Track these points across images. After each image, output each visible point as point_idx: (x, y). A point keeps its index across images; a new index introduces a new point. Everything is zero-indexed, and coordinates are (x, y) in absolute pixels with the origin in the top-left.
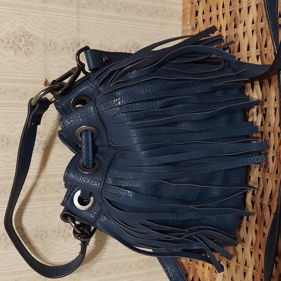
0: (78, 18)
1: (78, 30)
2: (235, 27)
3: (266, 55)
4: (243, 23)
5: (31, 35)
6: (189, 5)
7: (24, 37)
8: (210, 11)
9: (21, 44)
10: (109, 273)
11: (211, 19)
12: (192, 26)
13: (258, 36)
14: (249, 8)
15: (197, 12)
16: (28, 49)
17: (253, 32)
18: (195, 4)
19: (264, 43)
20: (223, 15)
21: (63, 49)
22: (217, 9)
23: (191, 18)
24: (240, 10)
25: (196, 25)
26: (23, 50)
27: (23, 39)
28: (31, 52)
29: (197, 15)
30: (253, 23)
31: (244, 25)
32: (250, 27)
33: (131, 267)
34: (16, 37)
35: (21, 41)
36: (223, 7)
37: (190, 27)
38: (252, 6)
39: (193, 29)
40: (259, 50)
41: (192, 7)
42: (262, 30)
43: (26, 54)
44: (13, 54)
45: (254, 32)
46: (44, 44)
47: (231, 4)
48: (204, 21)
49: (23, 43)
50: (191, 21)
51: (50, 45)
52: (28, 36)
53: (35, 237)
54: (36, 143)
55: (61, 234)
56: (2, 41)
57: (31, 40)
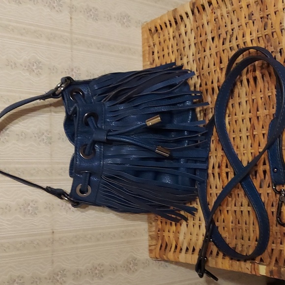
0: (72, 51)
1: (72, 60)
2: (181, 59)
3: (203, 75)
4: (186, 56)
6: (147, 48)
8: (163, 51)
9: (34, 68)
10: (98, 240)
11: (164, 56)
12: (150, 62)
13: (197, 64)
14: (189, 46)
15: (153, 52)
16: (39, 71)
17: (193, 61)
18: (151, 47)
19: (201, 67)
20: (172, 52)
22: (168, 49)
23: (149, 57)
24: (184, 48)
25: (153, 61)
26: (35, 72)
27: (35, 64)
28: (40, 74)
29: (153, 54)
30: (193, 55)
31: (187, 57)
32: (191, 58)
33: (114, 236)
34: (30, 63)
35: (33, 66)
36: (172, 47)
37: (149, 63)
38: (192, 45)
39: (151, 64)
40: (198, 72)
41: (149, 49)
42: (199, 59)
43: (38, 75)
44: (28, 74)
45: (195, 61)
46: (49, 69)
47: (177, 45)
48: (159, 58)
49: (35, 67)
50: (149, 59)
51: (53, 70)
52: (38, 63)
53: (45, 208)
54: (45, 138)
55: (63, 208)
56: (21, 65)
57: (40, 65)
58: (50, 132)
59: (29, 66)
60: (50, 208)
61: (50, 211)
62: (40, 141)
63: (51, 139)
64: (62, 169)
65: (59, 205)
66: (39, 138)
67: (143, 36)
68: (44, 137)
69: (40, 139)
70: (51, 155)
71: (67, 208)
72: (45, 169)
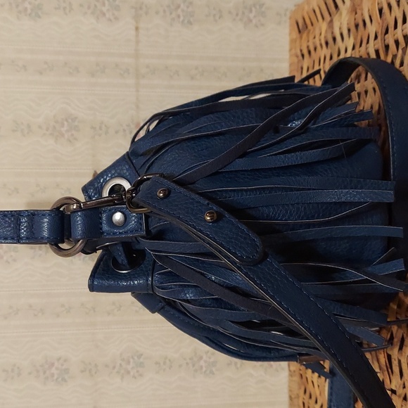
0: (137, 91)
1: (138, 107)
5: (76, 118)
7: (67, 121)
9: (64, 130)
16: (72, 135)
21: (117, 132)
26: (66, 136)
27: (65, 123)
28: (76, 139)
34: (57, 122)
35: (63, 126)
43: (70, 141)
44: (53, 143)
46: (93, 128)
49: (65, 128)
52: (72, 119)
53: (82, 371)
55: (116, 370)
56: (40, 127)
57: (76, 123)
59: (54, 127)
60: (90, 370)
61: (92, 376)
65: (107, 366)
71: (123, 372)
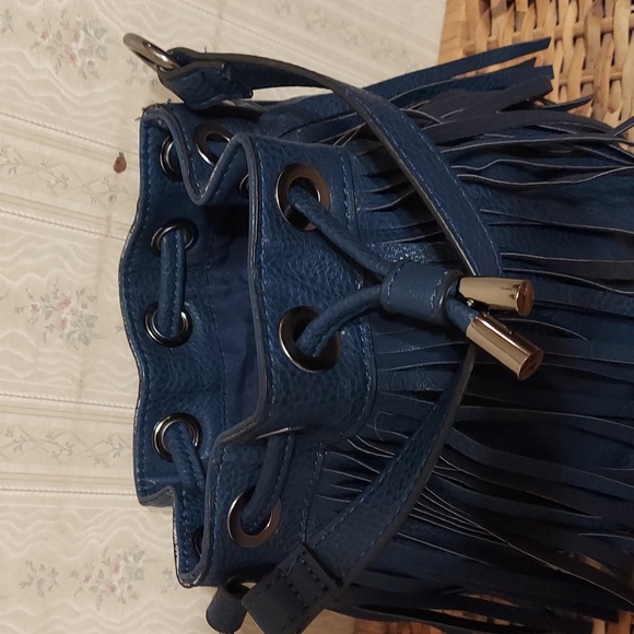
5: (104, 31)
7: (85, 30)
9: (76, 47)
16: (91, 63)
26: (79, 63)
27: (82, 33)
28: (95, 74)
34: (66, 26)
35: (76, 38)
44: (51, 68)
46: (131, 62)
49: (80, 45)
52: (96, 31)
53: (24, 584)
54: (69, 318)
55: (90, 584)
56: (30, 25)
57: (102, 42)
58: (93, 298)
59: (59, 35)
60: (40, 582)
61: (42, 595)
62: (50, 328)
63: (91, 325)
64: (110, 441)
65: (74, 574)
66: (48, 315)
67: (448, 13)
68: (66, 314)
69: (50, 321)
70: (81, 384)
71: (103, 587)
72: (49, 436)
